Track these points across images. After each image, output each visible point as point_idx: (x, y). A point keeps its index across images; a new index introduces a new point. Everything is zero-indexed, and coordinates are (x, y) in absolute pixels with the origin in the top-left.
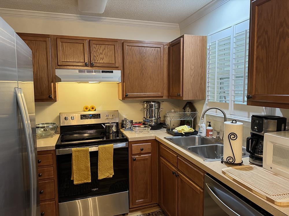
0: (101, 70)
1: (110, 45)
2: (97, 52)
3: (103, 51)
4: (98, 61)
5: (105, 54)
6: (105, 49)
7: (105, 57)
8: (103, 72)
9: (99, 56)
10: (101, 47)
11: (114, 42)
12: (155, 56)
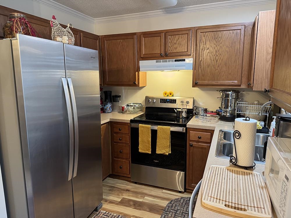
0: (174, 59)
1: (183, 34)
2: (172, 43)
3: (177, 41)
4: (172, 51)
5: (178, 44)
6: (179, 39)
7: (178, 46)
8: (176, 61)
9: (173, 47)
10: (175, 37)
11: (188, 31)
12: (233, 40)
